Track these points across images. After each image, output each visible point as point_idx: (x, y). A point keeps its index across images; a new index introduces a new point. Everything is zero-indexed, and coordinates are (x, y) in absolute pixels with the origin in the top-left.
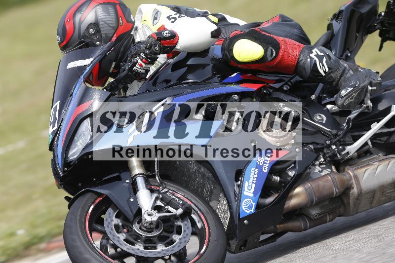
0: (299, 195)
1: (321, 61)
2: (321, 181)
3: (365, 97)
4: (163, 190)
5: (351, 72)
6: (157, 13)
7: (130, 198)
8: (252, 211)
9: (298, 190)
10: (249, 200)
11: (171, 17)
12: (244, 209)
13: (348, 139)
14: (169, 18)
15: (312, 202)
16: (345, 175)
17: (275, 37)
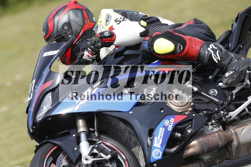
0: (194, 146)
1: (215, 53)
2: (210, 136)
3: (245, 77)
4: (98, 141)
5: (236, 60)
6: (108, 17)
7: (75, 148)
8: (160, 157)
9: (194, 143)
10: (157, 150)
11: (117, 20)
12: (154, 156)
13: (232, 107)
14: (116, 21)
15: (204, 151)
16: (228, 132)
17: (183, 36)
